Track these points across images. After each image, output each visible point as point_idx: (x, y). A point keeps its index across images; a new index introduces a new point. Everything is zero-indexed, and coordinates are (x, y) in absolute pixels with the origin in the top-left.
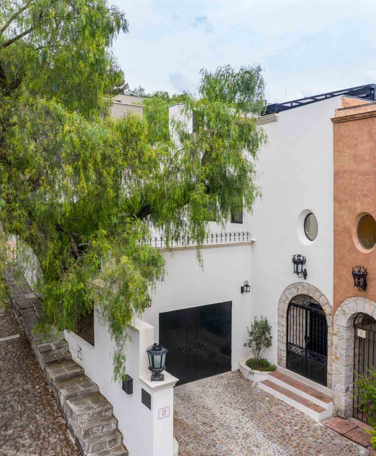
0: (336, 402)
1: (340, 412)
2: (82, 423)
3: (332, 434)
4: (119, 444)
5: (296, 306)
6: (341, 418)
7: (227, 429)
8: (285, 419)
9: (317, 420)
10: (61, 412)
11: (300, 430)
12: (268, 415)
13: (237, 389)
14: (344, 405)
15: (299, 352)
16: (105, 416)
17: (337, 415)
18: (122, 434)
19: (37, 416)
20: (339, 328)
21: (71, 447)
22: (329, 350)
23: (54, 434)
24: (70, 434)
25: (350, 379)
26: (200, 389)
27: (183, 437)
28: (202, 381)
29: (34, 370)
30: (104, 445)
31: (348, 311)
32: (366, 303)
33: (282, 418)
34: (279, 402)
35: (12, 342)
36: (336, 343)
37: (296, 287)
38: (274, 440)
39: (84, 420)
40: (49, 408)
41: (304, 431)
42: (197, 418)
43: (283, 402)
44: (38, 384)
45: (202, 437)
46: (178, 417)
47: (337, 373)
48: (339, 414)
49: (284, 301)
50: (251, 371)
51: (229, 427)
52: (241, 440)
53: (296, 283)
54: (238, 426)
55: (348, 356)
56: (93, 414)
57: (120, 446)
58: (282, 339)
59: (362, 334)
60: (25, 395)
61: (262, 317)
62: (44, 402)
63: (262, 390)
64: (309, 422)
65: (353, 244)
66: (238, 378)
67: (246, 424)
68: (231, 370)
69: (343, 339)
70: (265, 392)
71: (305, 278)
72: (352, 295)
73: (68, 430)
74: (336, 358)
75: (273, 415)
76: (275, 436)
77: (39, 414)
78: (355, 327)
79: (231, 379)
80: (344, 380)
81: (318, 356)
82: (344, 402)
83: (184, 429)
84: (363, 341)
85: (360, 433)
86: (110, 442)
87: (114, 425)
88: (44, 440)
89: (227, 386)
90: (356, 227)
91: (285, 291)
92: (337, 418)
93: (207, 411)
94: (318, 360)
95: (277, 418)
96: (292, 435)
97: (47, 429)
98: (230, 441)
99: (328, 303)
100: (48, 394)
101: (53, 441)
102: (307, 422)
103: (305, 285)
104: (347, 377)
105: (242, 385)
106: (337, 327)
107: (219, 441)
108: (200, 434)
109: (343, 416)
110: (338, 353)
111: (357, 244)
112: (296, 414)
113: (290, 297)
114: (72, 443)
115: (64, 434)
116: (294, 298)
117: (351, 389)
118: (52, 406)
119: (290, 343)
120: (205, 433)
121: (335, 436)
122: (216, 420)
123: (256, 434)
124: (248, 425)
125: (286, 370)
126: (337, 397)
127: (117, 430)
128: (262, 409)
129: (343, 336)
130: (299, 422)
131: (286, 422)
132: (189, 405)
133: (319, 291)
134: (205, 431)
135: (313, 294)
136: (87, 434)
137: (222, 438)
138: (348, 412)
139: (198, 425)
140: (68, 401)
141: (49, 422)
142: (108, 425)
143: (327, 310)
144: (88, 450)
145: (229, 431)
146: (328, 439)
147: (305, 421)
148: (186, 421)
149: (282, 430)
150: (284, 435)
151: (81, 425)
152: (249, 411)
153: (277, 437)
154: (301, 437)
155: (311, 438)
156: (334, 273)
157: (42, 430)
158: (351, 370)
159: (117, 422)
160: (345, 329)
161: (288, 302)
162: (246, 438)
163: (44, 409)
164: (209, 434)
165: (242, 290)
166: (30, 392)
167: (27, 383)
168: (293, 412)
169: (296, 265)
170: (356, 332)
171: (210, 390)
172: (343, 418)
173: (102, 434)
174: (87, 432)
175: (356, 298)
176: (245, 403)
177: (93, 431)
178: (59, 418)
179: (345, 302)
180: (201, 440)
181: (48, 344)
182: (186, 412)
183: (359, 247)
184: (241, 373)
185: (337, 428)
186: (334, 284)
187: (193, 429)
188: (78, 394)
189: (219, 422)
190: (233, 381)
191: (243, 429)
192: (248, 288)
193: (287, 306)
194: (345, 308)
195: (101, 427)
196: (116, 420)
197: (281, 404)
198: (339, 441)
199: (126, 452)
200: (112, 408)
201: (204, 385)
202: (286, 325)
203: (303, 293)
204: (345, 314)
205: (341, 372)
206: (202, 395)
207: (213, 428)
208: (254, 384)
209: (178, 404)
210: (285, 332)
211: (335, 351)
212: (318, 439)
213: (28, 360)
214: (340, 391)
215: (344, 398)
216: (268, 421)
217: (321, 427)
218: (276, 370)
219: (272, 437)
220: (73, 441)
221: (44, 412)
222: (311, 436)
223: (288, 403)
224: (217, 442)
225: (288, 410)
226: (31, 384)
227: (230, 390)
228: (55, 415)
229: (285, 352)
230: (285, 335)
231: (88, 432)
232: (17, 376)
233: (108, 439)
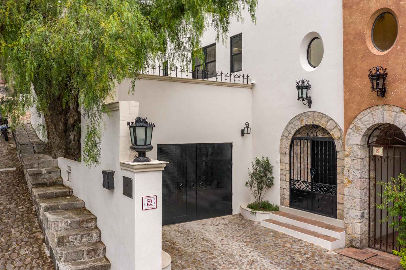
0: (349, 230)
1: (354, 241)
2: (57, 231)
3: (349, 261)
4: (101, 256)
5: (300, 139)
6: (356, 248)
7: (229, 256)
8: (293, 248)
9: (329, 250)
10: (40, 228)
11: (312, 258)
12: (274, 246)
13: (239, 227)
14: (359, 233)
15: (304, 186)
16: (86, 227)
17: (351, 244)
18: (104, 245)
19: (13, 230)
20: (352, 148)
21: (44, 259)
22: (339, 177)
23: (27, 247)
24: (46, 247)
25: (365, 204)
26: (201, 227)
27: (179, 261)
28: (203, 221)
29: (22, 194)
30: (81, 254)
31: (362, 126)
32: (385, 112)
33: (289, 248)
34: (284, 236)
35: (7, 173)
36: (348, 166)
37: (300, 118)
38: (283, 266)
39: (60, 229)
40: (28, 224)
41: (316, 258)
42: (195, 248)
43: (289, 236)
44: (22, 205)
45: (201, 262)
46: (176, 246)
47: (350, 198)
48: (354, 244)
49: (287, 137)
50: (253, 211)
51: (231, 255)
52: (245, 265)
53: (300, 114)
54: (242, 255)
55: (363, 178)
56: (71, 223)
57: (102, 258)
58: (284, 177)
59: (379, 151)
60: (5, 212)
61: (263, 157)
62: (25, 219)
63: (265, 228)
64: (321, 251)
65: (368, 49)
66: (239, 219)
67: (250, 253)
68: (232, 214)
69: (357, 158)
70: (269, 229)
71: (310, 107)
72: (367, 107)
73: (44, 244)
74: (349, 182)
75: (280, 245)
76: (283, 263)
77: (15, 229)
78: (370, 146)
79: (232, 220)
80: (359, 204)
81: (325, 187)
82: (360, 230)
83: (182, 255)
84: (380, 159)
85: (380, 259)
86: (89, 252)
87: (96, 236)
88: (14, 252)
89: (228, 225)
90: (371, 30)
91: (287, 126)
92: (351, 248)
93: (207, 242)
94: (325, 191)
95: (284, 249)
96: (303, 262)
97: (19, 242)
98: (233, 266)
99: (337, 126)
100: (31, 213)
101: (24, 253)
102: (318, 251)
103: (309, 114)
104: (362, 201)
105: (244, 224)
106: (349, 147)
107: (220, 266)
108: (200, 259)
109: (358, 245)
110: (351, 176)
111: (372, 48)
112: (305, 245)
113: (293, 132)
114: (46, 255)
115: (40, 247)
116: (298, 131)
117: (366, 216)
118: (31, 222)
119: (294, 180)
120: (204, 259)
121: (353, 263)
122: (217, 249)
123: (262, 261)
124: (252, 253)
125: (290, 208)
126: (351, 225)
127: (100, 242)
128: (267, 242)
129: (357, 155)
130: (309, 251)
131: (295, 252)
132: (188, 237)
133: (326, 116)
134: (204, 257)
135: (319, 121)
136: (61, 241)
137: (224, 263)
138: (364, 241)
139: (197, 253)
140: (46, 213)
141: (25, 235)
142: (89, 235)
143: (335, 134)
144: (60, 259)
145: (231, 258)
146: (346, 266)
147: (316, 251)
148: (184, 249)
149: (291, 258)
150: (294, 261)
151: (55, 233)
152: (253, 242)
153: (286, 264)
154: (314, 263)
155: (325, 265)
156: (345, 88)
157: (14, 243)
158: (366, 194)
159: (100, 233)
160: (359, 146)
161: (290, 137)
162: (251, 264)
163: (23, 225)
164: (209, 260)
165: (243, 133)
166: (11, 210)
167: (11, 203)
168: (301, 243)
169: (300, 91)
170: (370, 152)
171: (211, 227)
172: (358, 248)
173: (81, 244)
174: (61, 240)
175: (372, 109)
176: (248, 237)
177: (69, 239)
178: (38, 233)
179: (359, 117)
180: (200, 265)
181: (40, 169)
182: (185, 243)
183: (375, 51)
184: (242, 216)
185: (354, 256)
186: (345, 100)
187: (191, 256)
188: (60, 207)
189: (220, 250)
190: (234, 221)
191: (246, 257)
192: (249, 129)
193: (290, 141)
194: (359, 123)
195: (80, 236)
196: (99, 231)
197: (288, 238)
198: (358, 267)
199: (108, 263)
200: (96, 219)
201: (204, 224)
202: (289, 162)
203: (307, 123)
204: (358, 130)
205: (355, 196)
206: (203, 231)
207: (214, 255)
208: (256, 224)
209: (176, 237)
210: (288, 169)
211: (348, 174)
212: (333, 265)
213: (18, 186)
214: (355, 217)
215: (359, 224)
216: (275, 251)
217: (335, 255)
218: (278, 210)
219: (280, 263)
220: (48, 253)
221: (21, 227)
222: (325, 262)
223: (295, 237)
224: (218, 267)
225: (296, 242)
226: (15, 205)
227: (231, 227)
228: (34, 231)
229: (289, 190)
230: (288, 172)
231: (63, 240)
232: (2, 197)
233: (86, 249)
